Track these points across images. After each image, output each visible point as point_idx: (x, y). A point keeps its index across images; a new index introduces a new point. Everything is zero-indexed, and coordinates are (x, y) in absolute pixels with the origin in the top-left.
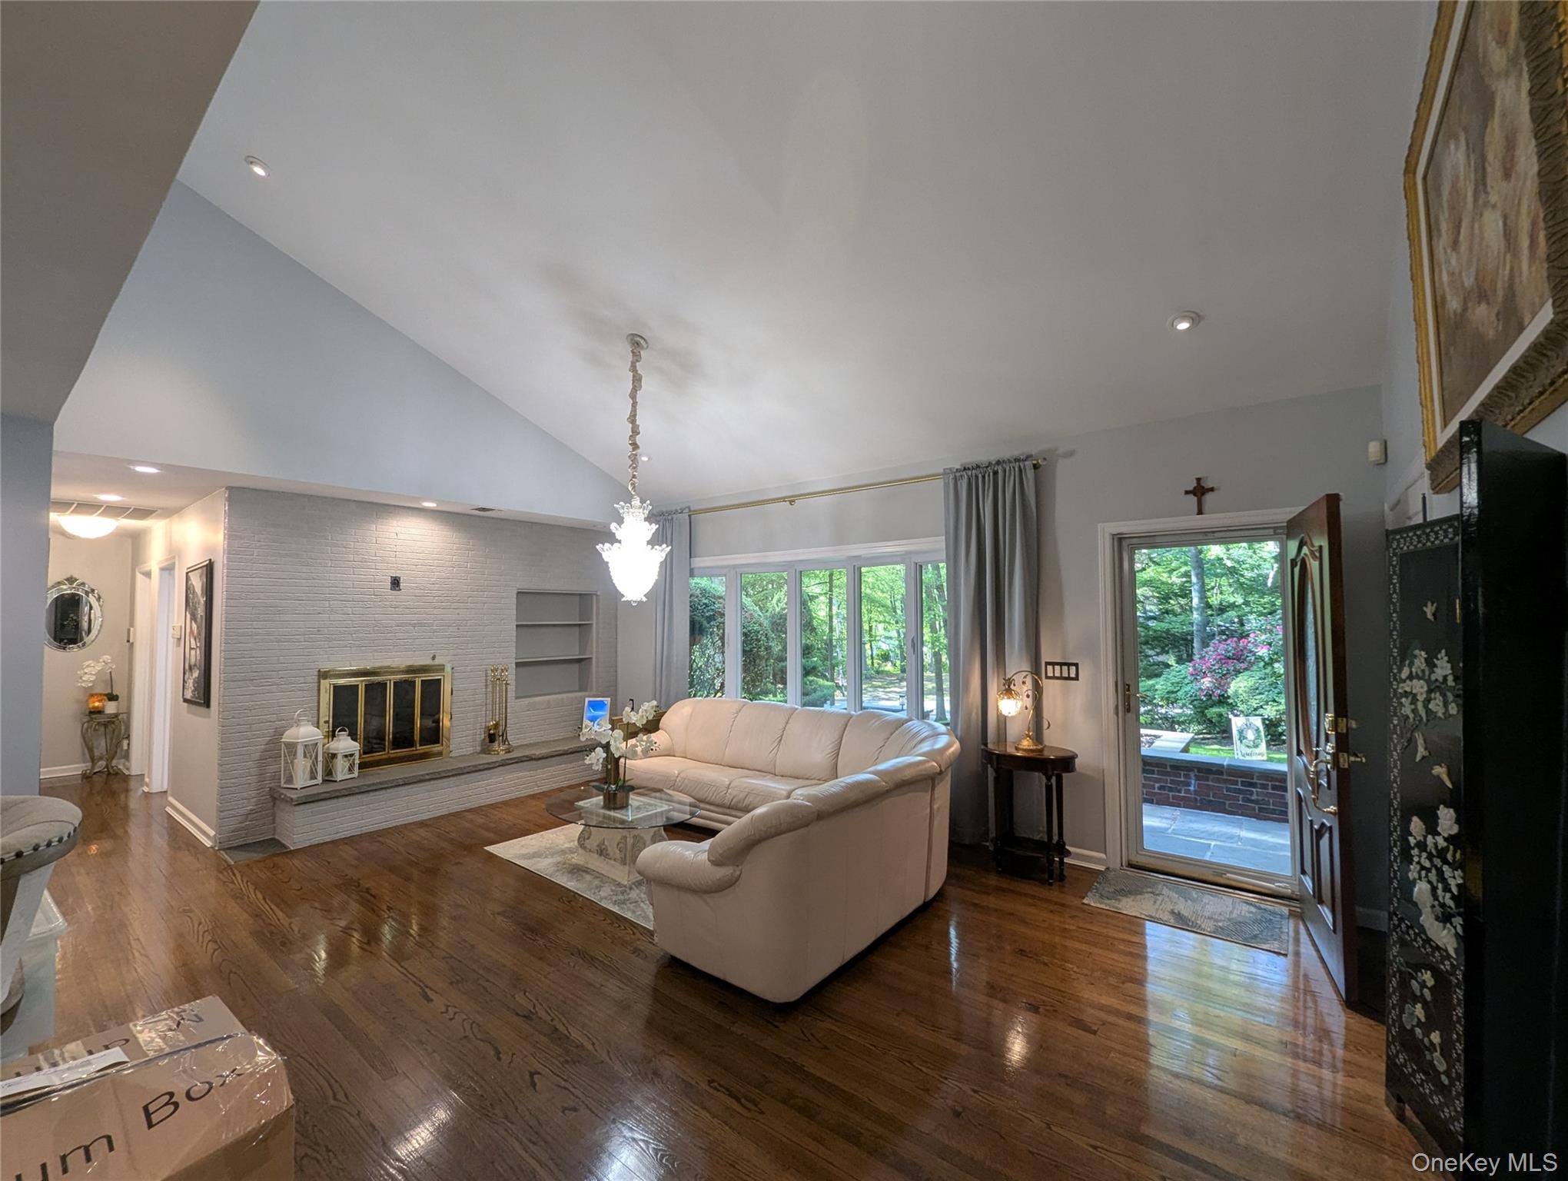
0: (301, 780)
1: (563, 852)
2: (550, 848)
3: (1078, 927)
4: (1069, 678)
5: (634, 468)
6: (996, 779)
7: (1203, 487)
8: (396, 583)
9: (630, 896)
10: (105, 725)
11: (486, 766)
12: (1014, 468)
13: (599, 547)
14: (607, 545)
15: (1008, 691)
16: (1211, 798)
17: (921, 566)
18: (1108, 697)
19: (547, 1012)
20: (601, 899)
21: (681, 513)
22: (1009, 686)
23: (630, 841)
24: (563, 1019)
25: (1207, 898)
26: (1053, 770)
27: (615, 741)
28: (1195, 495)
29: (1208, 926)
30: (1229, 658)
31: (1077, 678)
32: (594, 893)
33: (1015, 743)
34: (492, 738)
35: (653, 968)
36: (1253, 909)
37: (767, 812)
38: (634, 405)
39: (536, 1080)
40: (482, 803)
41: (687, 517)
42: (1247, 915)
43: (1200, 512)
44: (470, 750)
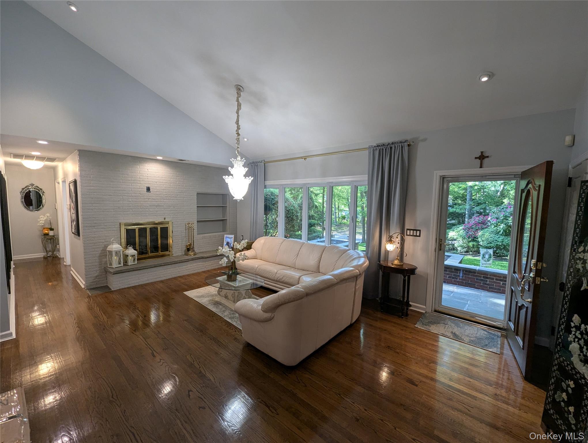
0: (115, 265)
1: (213, 296)
2: (208, 294)
3: (412, 337)
4: (416, 236)
5: (238, 144)
6: (383, 276)
7: (484, 156)
8: (148, 189)
9: (236, 315)
10: (50, 239)
11: (186, 260)
12: (399, 146)
13: (224, 177)
14: (227, 176)
15: (390, 241)
16: (470, 282)
17: (357, 187)
18: (432, 245)
19: (198, 364)
20: (225, 316)
21: (261, 162)
22: (391, 239)
23: (236, 294)
24: (204, 367)
25: (466, 327)
26: (407, 273)
27: (231, 255)
28: (480, 159)
29: (467, 339)
30: (479, 223)
31: (419, 236)
32: (222, 314)
33: (392, 261)
34: (188, 250)
35: (241, 347)
36: (486, 333)
37: (285, 293)
38: (238, 116)
39: (190, 394)
40: (185, 274)
41: (263, 164)
42: (484, 335)
43: (481, 167)
44: (180, 254)
